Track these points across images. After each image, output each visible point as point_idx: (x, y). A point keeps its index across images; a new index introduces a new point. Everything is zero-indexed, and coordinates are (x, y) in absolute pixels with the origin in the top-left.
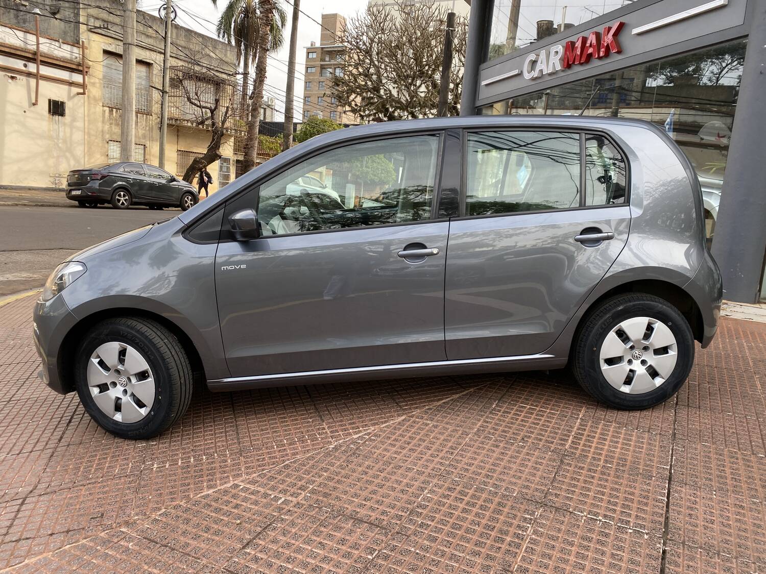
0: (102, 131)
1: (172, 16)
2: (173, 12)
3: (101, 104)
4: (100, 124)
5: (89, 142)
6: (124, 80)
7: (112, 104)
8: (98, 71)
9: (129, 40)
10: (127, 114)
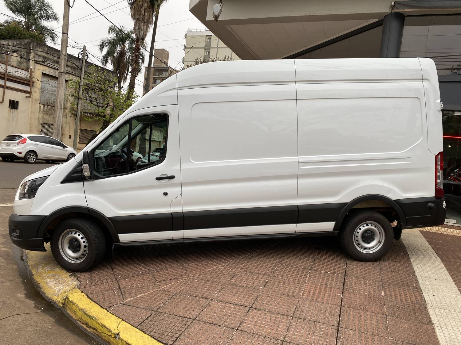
0: (38, 118)
1: (86, 57)
2: (86, 55)
3: (39, 103)
4: (37, 114)
5: (30, 124)
6: (58, 92)
7: (45, 103)
8: (38, 84)
9: (62, 71)
10: (58, 110)
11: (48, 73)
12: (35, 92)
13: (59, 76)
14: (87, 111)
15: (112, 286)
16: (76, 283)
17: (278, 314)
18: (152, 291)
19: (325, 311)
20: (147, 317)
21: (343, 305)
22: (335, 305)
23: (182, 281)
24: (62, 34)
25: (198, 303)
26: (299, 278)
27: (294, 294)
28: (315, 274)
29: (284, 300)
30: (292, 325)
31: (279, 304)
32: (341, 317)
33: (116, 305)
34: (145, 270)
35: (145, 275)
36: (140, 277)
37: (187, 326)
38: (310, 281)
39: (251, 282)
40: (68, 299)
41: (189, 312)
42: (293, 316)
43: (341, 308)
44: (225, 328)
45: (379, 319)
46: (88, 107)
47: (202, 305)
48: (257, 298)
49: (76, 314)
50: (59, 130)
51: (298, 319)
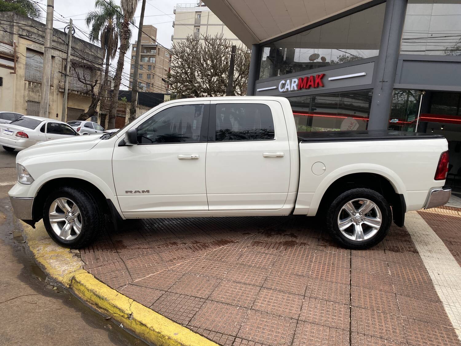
0: (24, 96)
1: (73, 32)
2: (73, 30)
3: (24, 79)
4: (23, 91)
5: (16, 102)
6: (44, 68)
7: (30, 79)
8: (23, 60)
9: (48, 45)
10: (45, 87)
11: (33, 48)
12: (20, 68)
13: (45, 51)
14: (75, 89)
15: (119, 267)
16: (81, 263)
17: (290, 293)
18: (160, 272)
19: (335, 290)
20: (158, 297)
21: (352, 284)
22: (345, 284)
23: (189, 261)
24: (47, 6)
25: (209, 282)
26: (306, 258)
27: (303, 274)
28: (321, 254)
29: (294, 280)
30: (305, 305)
31: (289, 284)
32: (352, 296)
33: (125, 285)
34: (150, 251)
35: (151, 255)
36: (146, 258)
37: (200, 306)
38: (317, 260)
39: (258, 262)
40: (75, 280)
41: (200, 292)
42: (305, 295)
43: (351, 287)
44: (238, 307)
45: (389, 297)
46: (75, 85)
47: (213, 285)
48: (267, 277)
49: (84, 295)
50: (46, 108)
51: (310, 298)
